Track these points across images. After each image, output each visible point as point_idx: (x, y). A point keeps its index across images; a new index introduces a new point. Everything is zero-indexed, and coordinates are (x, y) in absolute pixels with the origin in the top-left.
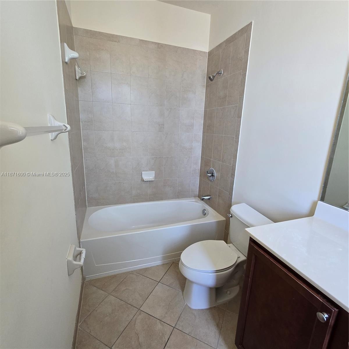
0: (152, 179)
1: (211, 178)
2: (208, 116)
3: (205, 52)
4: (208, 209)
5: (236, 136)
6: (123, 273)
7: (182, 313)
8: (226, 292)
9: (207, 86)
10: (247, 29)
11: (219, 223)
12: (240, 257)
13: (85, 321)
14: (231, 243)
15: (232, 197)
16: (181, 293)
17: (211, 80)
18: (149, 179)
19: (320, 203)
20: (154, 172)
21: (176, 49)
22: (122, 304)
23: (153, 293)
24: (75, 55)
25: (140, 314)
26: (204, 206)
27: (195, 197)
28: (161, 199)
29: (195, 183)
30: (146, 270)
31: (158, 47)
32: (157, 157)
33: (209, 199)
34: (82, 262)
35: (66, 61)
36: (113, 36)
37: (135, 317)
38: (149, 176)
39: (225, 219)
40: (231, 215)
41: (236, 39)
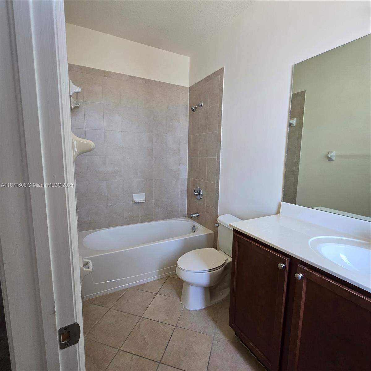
0: (143, 201)
1: (198, 196)
2: (192, 141)
3: (186, 87)
4: (197, 225)
5: (218, 157)
6: (122, 290)
7: (182, 315)
8: (219, 294)
9: (190, 116)
10: (220, 72)
11: (208, 235)
12: (228, 259)
13: (89, 332)
14: (220, 249)
15: (218, 211)
16: (178, 300)
17: (194, 111)
18: (140, 201)
19: (283, 203)
20: (145, 194)
21: (161, 84)
22: (124, 315)
23: (153, 303)
24: (79, 89)
25: (143, 320)
26: (194, 223)
27: (184, 216)
28: (152, 220)
29: (183, 203)
30: (143, 285)
31: (145, 83)
32: (147, 180)
33: (197, 216)
34: (91, 269)
35: (71, 95)
36: (105, 72)
37: (139, 323)
38: (139, 198)
39: (213, 232)
40: (218, 224)
41: (212, 79)
